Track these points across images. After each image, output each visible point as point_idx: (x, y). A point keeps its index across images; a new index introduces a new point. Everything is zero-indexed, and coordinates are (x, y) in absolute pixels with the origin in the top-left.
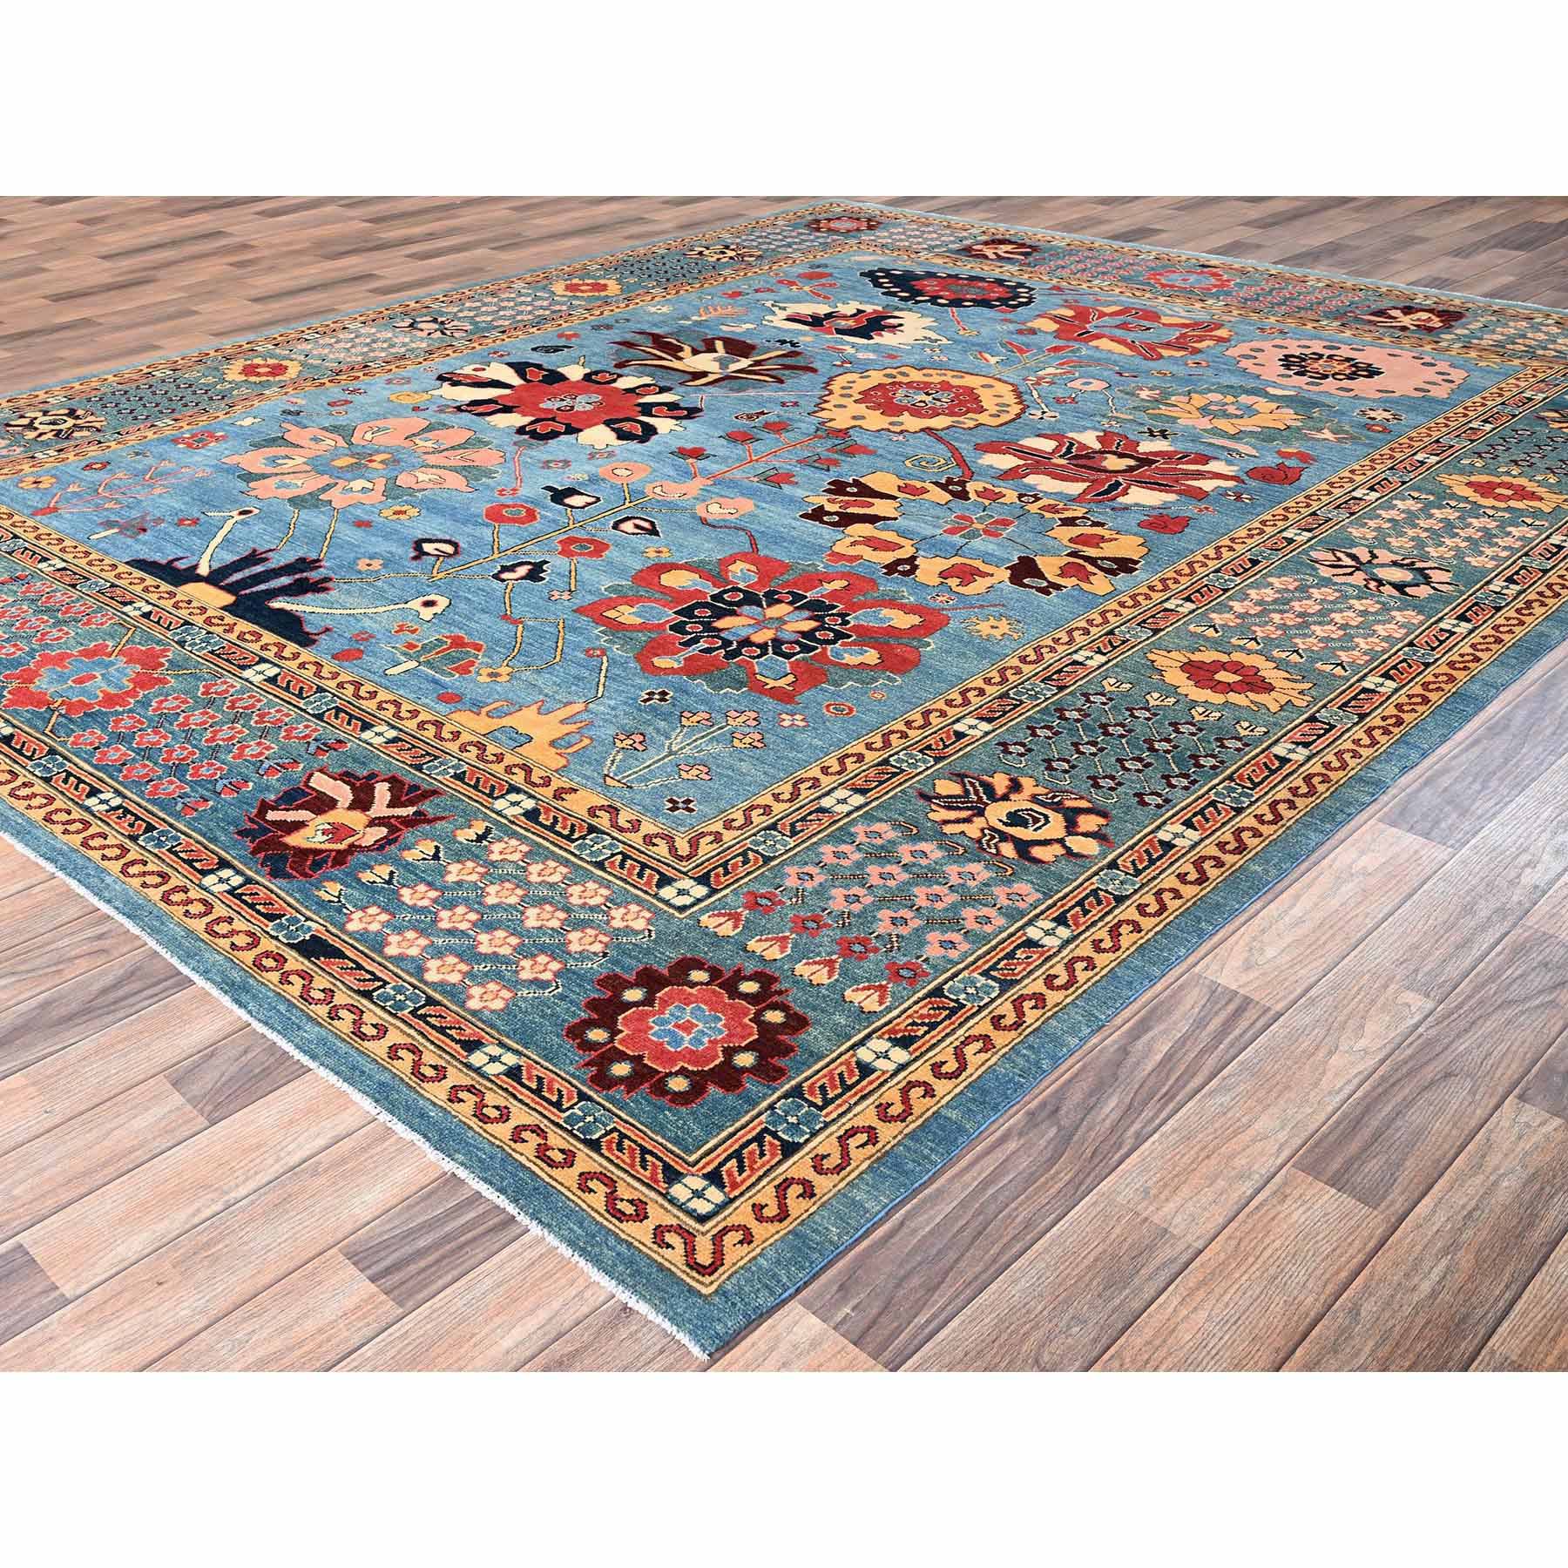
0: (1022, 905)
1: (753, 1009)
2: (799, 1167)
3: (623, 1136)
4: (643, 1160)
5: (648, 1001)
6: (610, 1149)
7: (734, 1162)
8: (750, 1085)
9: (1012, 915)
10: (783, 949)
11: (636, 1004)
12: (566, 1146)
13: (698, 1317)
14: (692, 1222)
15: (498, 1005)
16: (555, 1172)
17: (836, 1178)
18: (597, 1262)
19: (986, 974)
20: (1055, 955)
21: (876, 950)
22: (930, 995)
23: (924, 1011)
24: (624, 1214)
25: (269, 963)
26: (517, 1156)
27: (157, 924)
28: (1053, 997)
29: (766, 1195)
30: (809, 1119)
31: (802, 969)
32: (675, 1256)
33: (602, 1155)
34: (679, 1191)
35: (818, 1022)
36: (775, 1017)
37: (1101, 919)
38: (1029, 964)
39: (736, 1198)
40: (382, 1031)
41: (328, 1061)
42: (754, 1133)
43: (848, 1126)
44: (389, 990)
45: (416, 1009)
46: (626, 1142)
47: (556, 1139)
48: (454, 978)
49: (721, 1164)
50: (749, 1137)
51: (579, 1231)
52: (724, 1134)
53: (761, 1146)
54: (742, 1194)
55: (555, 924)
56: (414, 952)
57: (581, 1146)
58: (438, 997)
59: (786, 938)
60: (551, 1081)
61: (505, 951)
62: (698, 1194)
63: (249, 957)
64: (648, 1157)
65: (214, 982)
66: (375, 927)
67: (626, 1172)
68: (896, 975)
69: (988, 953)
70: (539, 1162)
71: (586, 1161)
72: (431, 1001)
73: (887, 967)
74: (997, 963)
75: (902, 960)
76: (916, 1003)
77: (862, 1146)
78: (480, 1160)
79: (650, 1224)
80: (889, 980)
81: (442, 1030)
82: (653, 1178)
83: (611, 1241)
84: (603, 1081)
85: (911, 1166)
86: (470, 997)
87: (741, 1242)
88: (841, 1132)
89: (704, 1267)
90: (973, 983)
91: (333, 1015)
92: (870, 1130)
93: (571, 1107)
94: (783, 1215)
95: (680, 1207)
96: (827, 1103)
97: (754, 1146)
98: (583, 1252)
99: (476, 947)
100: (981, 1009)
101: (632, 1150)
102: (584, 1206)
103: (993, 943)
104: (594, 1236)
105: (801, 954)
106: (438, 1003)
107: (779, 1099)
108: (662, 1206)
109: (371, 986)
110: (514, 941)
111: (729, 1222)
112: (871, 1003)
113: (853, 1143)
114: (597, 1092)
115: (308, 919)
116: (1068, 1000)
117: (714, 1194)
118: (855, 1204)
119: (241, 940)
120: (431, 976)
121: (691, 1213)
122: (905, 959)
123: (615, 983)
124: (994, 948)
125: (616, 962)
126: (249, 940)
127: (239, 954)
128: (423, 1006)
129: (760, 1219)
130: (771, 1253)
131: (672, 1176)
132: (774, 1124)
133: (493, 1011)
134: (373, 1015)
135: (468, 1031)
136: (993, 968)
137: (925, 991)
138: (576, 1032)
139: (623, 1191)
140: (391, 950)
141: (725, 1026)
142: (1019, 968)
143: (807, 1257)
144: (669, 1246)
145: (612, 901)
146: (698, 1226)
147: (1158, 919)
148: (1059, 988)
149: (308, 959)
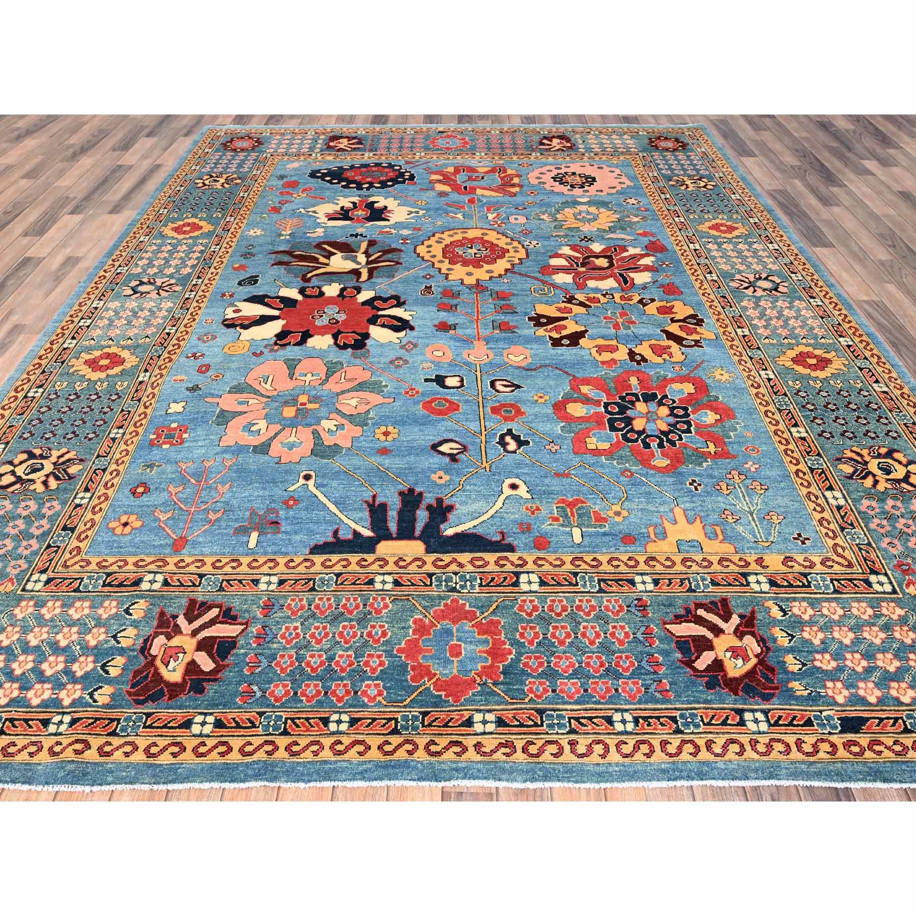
149: (859, 733)
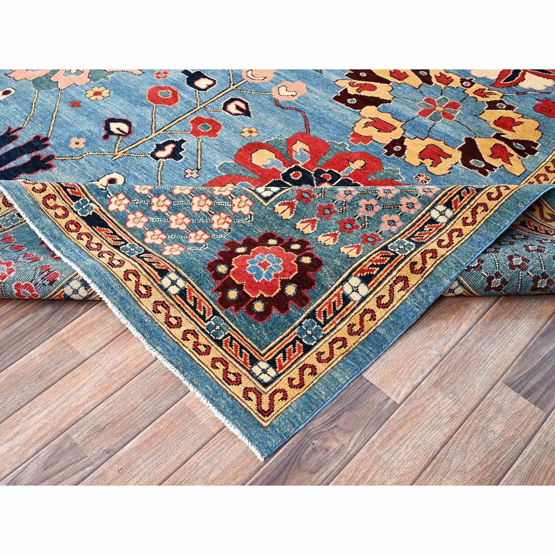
0: (430, 195)
1: (296, 256)
2: (310, 358)
3: (232, 338)
4: (241, 352)
5: (248, 252)
6: (226, 346)
7: (281, 355)
8: (292, 309)
9: (425, 201)
10: (313, 227)
11: (242, 254)
12: (207, 343)
13: (260, 438)
14: (260, 387)
15: (178, 253)
16: (201, 357)
17: (327, 365)
18: (217, 406)
19: (409, 239)
20: (444, 228)
21: (357, 227)
22: (381, 249)
23: (378, 258)
24: (230, 380)
25: (73, 227)
26: (184, 348)
27: (19, 194)
28: (441, 252)
29: (294, 373)
30: (318, 331)
31: (321, 238)
32: (252, 405)
33: (223, 349)
34: (256, 370)
35: (327, 263)
36: (306, 260)
37: (469, 203)
38: (430, 234)
39: (281, 374)
40: (122, 263)
41: (96, 279)
42: (292, 339)
43: (334, 337)
44: (127, 246)
45: (139, 255)
46: (234, 342)
47: (203, 339)
48: (159, 242)
49: (276, 356)
50: (289, 341)
51: (210, 389)
52: (278, 339)
53: (294, 346)
54: (284, 372)
55: (206, 209)
56: (140, 226)
57: (213, 343)
58: (150, 250)
59: (315, 220)
60: (201, 301)
61: (183, 227)
62: (264, 371)
63: (63, 222)
64: (243, 351)
65: (46, 235)
66: (122, 208)
67: (233, 358)
68: (365, 241)
69: (411, 227)
70: (194, 352)
71: (216, 352)
72: (146, 252)
73: (362, 237)
74: (415, 233)
75: (369, 233)
76: (375, 253)
77: (340, 348)
78: (168, 350)
79: (242, 387)
80: (363, 242)
81: (150, 264)
82: (245, 362)
83: (225, 395)
84: (224, 302)
85: (361, 359)
86: (165, 250)
87: (282, 399)
88: (331, 340)
89: (265, 412)
90: (402, 243)
91: (100, 255)
92: (344, 340)
93: (209, 320)
94: (301, 385)
95: (256, 378)
96: (326, 322)
97: (291, 346)
98: (212, 401)
99: (169, 224)
100: (406, 257)
101: (236, 346)
102: (213, 376)
103: (414, 221)
104: (217, 392)
105: (322, 230)
106: (150, 253)
107: (304, 319)
108: (248, 377)
109: (119, 243)
110: (187, 221)
111: (277, 387)
112: (353, 254)
113: (336, 346)
114: (221, 309)
115: (91, 201)
116: (448, 253)
117: (272, 372)
118: (335, 379)
119: (60, 212)
120: (148, 240)
121: (260, 381)
122: (371, 233)
123: (233, 245)
124: (414, 224)
125: (234, 235)
126: (64, 212)
127: (59, 220)
128: (143, 254)
129: (291, 386)
130: (294, 405)
131: (254, 361)
132: (300, 334)
133: (174, 256)
134: (119, 256)
135: (162, 264)
136: (413, 236)
137: (379, 248)
138: (212, 266)
139: (232, 369)
140: (130, 224)
141: (282, 265)
142: (426, 236)
143: (310, 407)
144: (250, 399)
145: (234, 193)
146: (263, 389)
147: (497, 202)
148: (444, 247)
149: (91, 227)
